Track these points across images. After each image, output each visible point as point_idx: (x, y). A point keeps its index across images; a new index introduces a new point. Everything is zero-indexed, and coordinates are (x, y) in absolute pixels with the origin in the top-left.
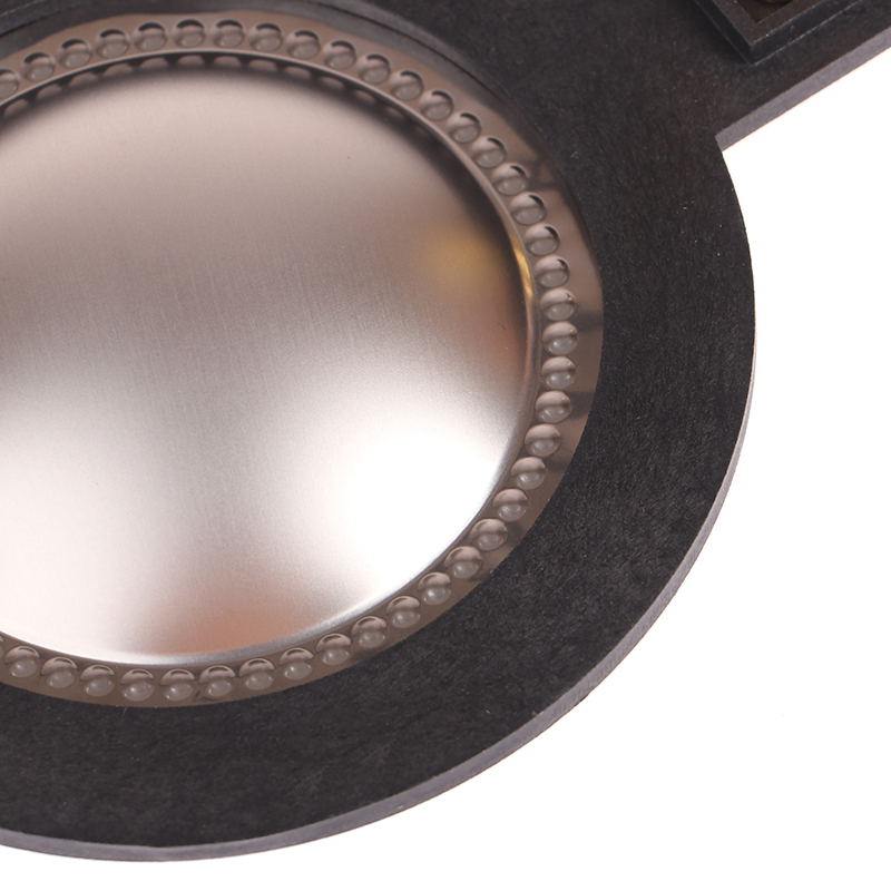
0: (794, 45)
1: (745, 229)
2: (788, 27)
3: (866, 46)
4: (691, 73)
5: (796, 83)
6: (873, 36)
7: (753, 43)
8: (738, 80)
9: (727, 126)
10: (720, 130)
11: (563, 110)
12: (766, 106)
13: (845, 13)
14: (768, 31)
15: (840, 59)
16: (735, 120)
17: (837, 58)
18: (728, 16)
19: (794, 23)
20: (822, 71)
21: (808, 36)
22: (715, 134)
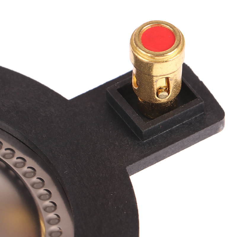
0: (161, 135)
1: (136, 203)
2: (159, 126)
3: (192, 137)
4: (117, 143)
5: (161, 149)
6: (194, 133)
7: (144, 131)
8: (137, 147)
9: (131, 164)
10: (128, 165)
11: (61, 155)
12: (148, 157)
13: (183, 124)
14: (150, 126)
15: (180, 141)
16: (135, 162)
17: (179, 141)
18: (134, 120)
19: (162, 125)
20: (172, 145)
21: (167, 132)
22: (126, 167)
